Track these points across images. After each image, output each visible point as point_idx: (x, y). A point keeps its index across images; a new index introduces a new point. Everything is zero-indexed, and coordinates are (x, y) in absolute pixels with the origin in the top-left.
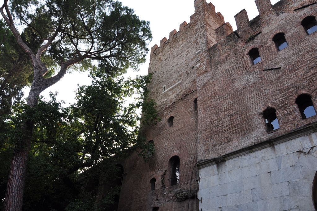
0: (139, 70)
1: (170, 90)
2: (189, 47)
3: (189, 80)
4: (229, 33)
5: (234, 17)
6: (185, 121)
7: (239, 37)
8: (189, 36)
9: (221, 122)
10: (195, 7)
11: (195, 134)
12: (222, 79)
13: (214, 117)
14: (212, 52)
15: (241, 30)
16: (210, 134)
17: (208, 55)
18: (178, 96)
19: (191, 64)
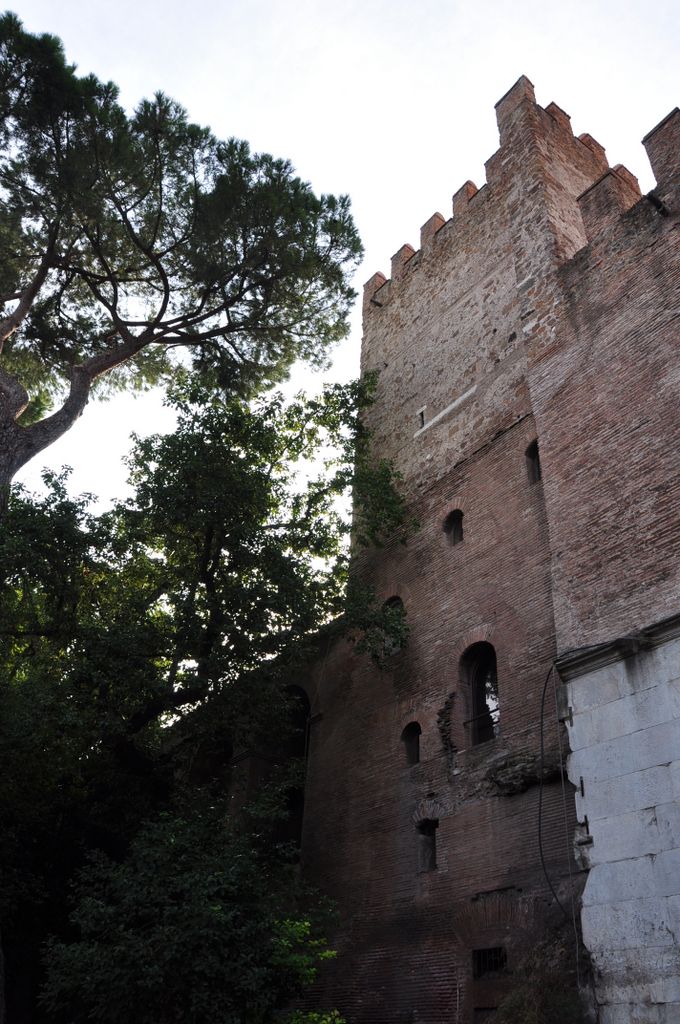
0: (330, 365)
1: (442, 421)
2: (492, 268)
3: (503, 380)
4: (629, 204)
5: (643, 142)
6: (502, 522)
7: (665, 214)
8: (488, 229)
9: (628, 514)
10: (499, 126)
11: (541, 563)
12: (616, 366)
13: (601, 501)
14: (575, 278)
15: (672, 185)
16: (592, 559)
17: (560, 290)
18: (472, 440)
19: (503, 329)
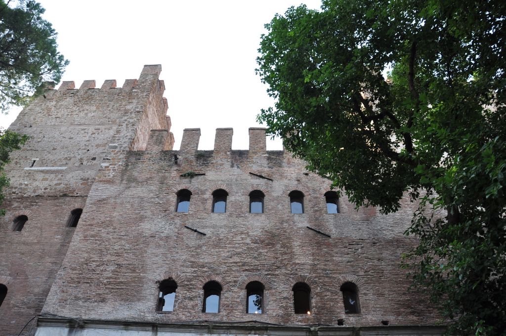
0: (7, 113)
1: (42, 171)
2: (102, 124)
3: (79, 174)
4: (166, 148)
5: (184, 130)
6: (44, 235)
7: (176, 163)
8: (111, 106)
9: (102, 268)
11: (52, 263)
12: (128, 206)
13: (94, 256)
14: (133, 159)
15: (184, 154)
16: (77, 278)
17: (125, 160)
18: (51, 189)
19: (93, 152)
